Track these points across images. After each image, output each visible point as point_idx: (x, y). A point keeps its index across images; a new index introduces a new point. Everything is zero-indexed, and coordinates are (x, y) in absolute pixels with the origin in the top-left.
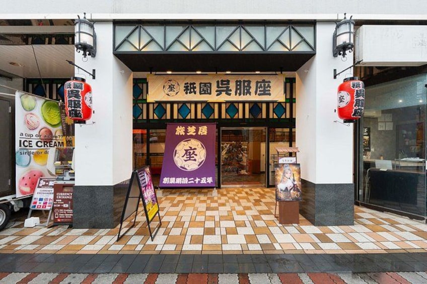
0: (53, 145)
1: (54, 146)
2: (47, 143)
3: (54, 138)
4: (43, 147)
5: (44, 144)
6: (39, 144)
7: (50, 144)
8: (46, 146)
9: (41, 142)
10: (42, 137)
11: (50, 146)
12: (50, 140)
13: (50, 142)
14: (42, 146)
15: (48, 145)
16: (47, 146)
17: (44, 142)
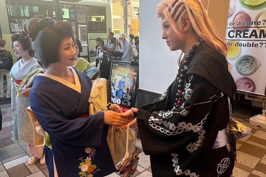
0: (248, 35)
1: (251, 35)
2: (241, 33)
3: (253, 25)
4: (234, 38)
5: (237, 34)
6: (232, 34)
7: (244, 34)
8: (238, 36)
9: (234, 31)
10: (235, 25)
11: (244, 37)
12: (245, 29)
13: (244, 31)
14: (233, 36)
15: (242, 35)
16: (240, 37)
17: (237, 31)
